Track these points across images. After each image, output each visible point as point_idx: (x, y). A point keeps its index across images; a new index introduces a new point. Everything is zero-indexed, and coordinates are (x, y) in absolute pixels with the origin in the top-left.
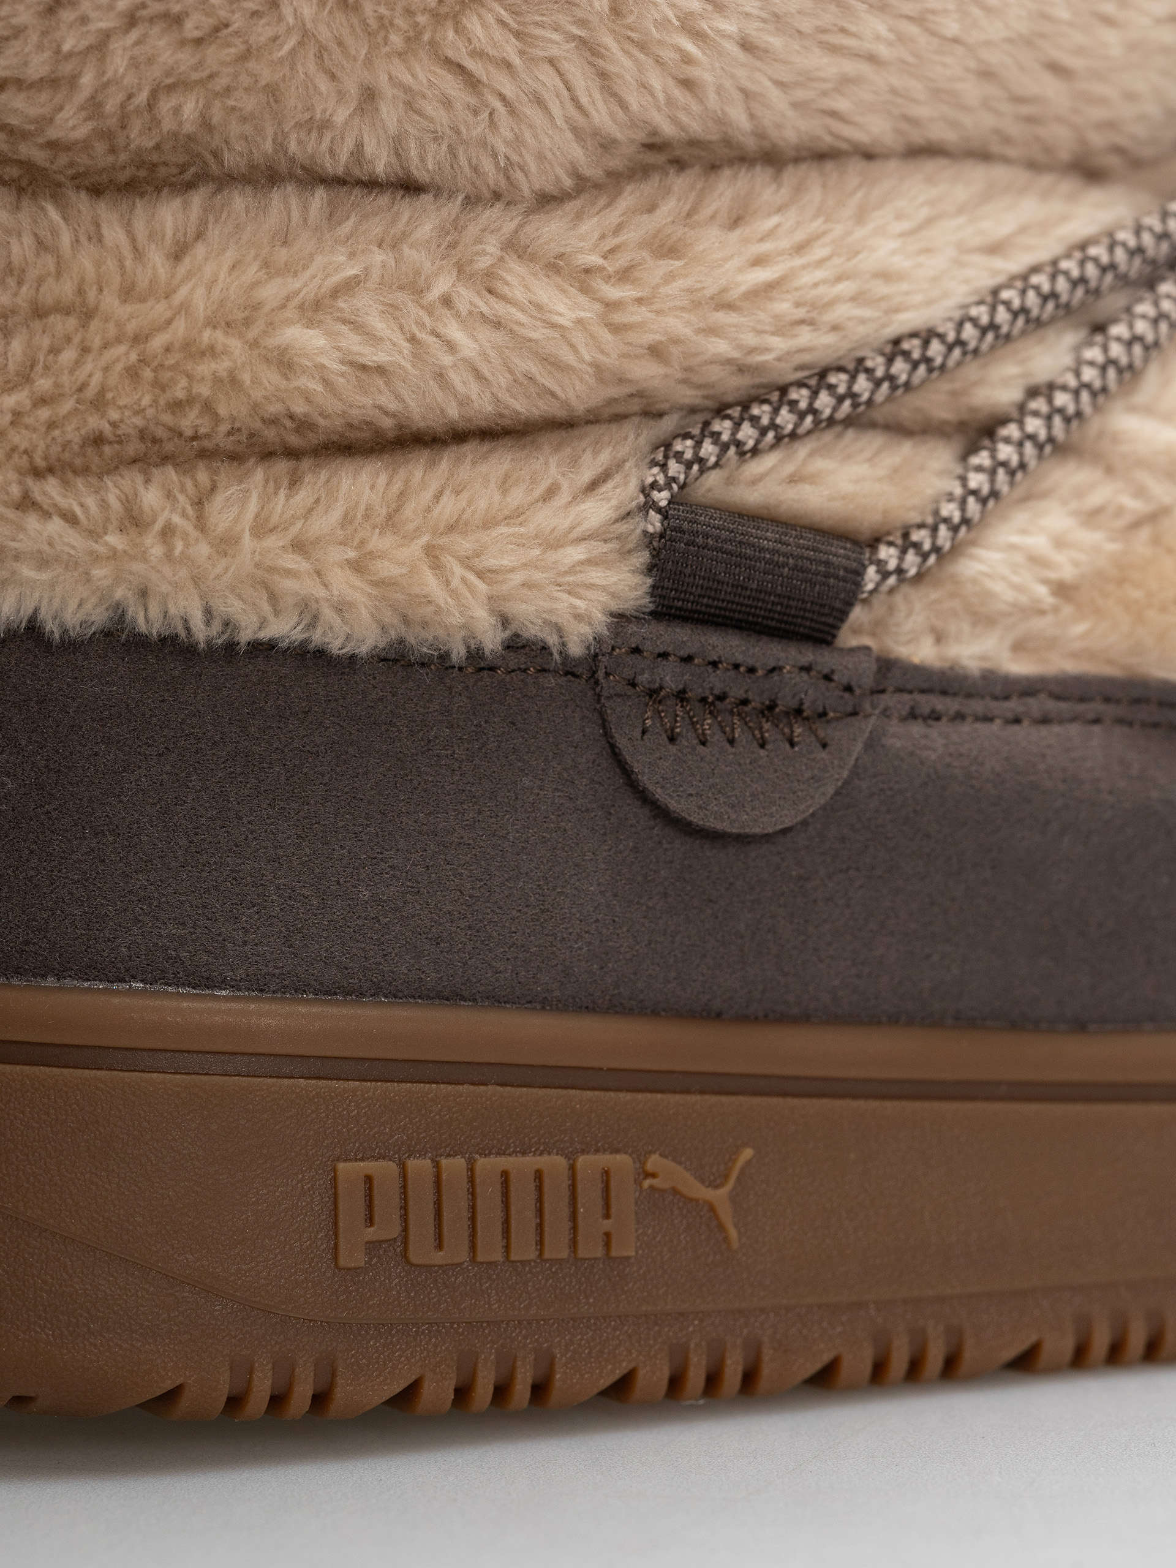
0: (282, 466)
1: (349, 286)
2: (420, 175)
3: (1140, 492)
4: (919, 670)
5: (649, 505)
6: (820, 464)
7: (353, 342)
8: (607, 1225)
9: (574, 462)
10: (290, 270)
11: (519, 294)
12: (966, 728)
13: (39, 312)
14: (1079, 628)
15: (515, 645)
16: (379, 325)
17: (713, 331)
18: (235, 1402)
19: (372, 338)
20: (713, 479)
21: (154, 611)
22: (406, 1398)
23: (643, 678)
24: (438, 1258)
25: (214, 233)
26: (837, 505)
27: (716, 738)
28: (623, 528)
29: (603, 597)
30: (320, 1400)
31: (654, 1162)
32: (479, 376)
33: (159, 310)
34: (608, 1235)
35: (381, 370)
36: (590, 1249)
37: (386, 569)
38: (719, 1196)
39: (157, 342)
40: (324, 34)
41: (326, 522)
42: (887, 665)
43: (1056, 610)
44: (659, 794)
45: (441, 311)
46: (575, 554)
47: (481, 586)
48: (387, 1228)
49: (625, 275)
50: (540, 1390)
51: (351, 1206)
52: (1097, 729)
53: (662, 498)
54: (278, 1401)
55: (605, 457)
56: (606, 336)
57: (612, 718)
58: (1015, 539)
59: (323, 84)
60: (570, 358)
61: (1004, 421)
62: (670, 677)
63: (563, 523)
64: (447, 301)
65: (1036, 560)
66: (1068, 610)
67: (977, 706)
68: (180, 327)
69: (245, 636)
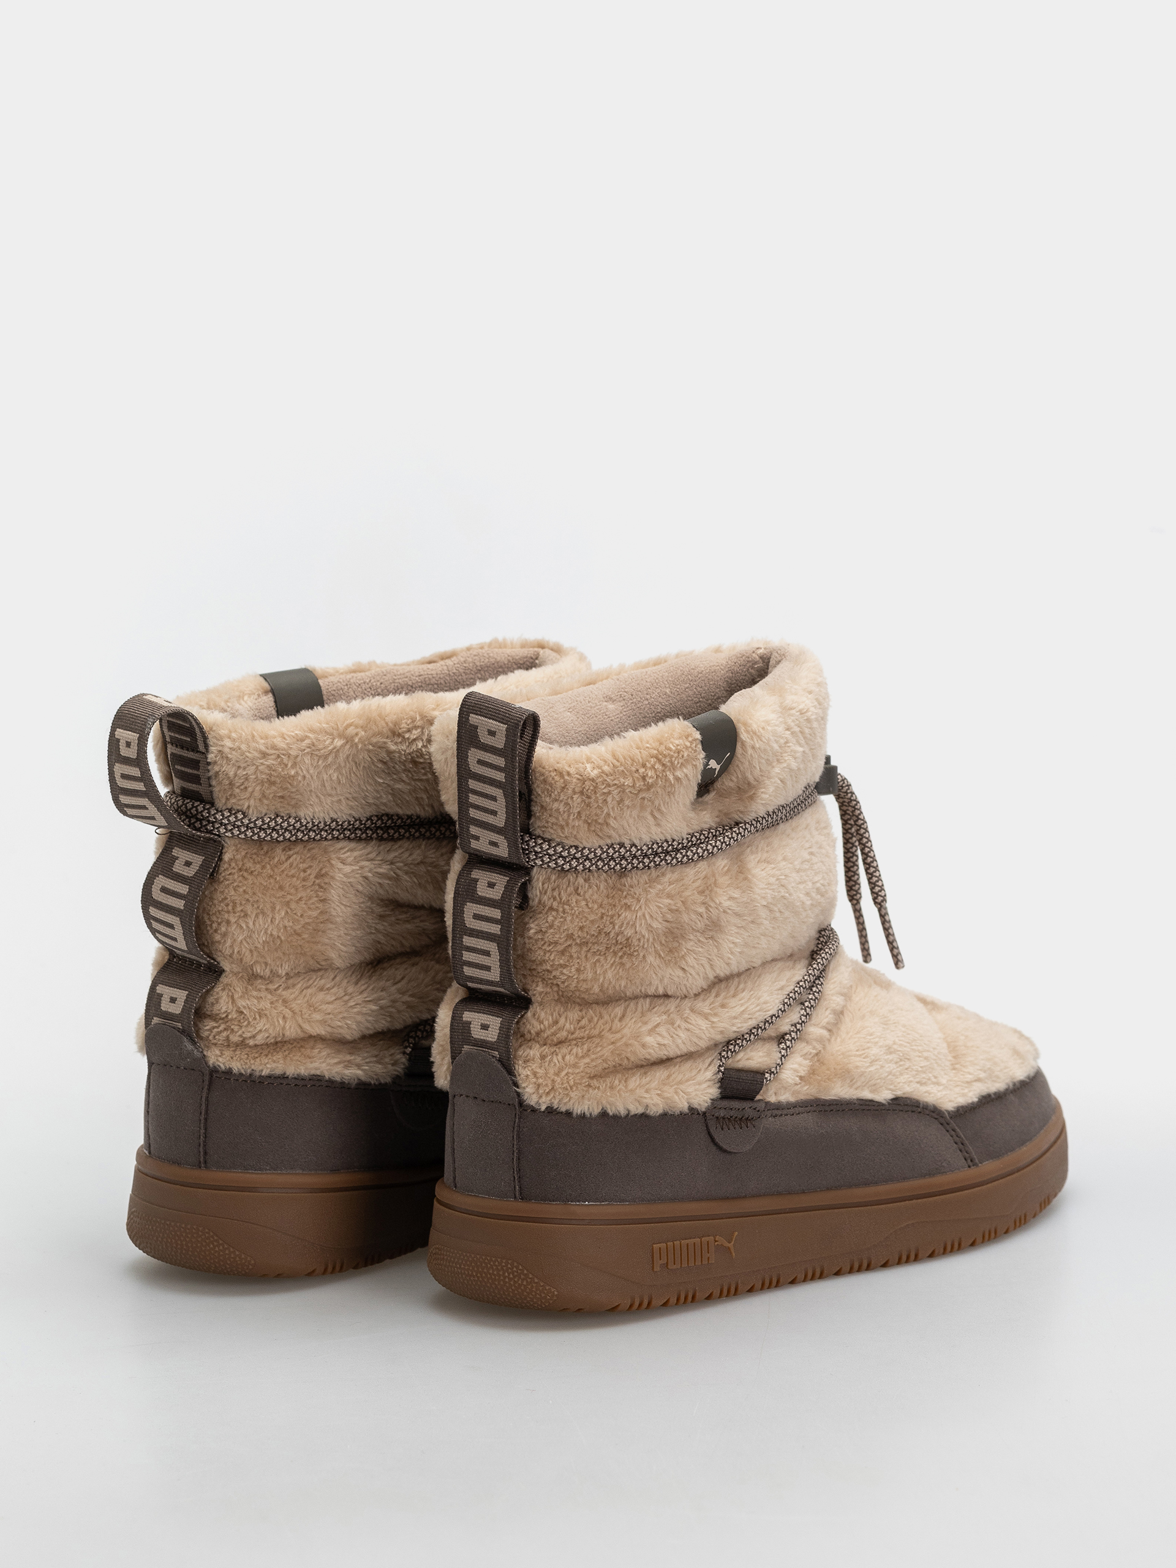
0: (642, 1071)
1: (658, 1025)
2: (670, 993)
3: (814, 1048)
4: (774, 1104)
5: (719, 1071)
6: (752, 1054)
7: (659, 1039)
8: (709, 1255)
9: (704, 1061)
10: (646, 1023)
11: (694, 1022)
12: (783, 1118)
13: (589, 1037)
14: (806, 1088)
15: (691, 1109)
16: (665, 1033)
17: (733, 1025)
18: (631, 1306)
19: (663, 1037)
20: (730, 1060)
21: (614, 1109)
22: (665, 1304)
23: (716, 1115)
24: (675, 1267)
25: (629, 1013)
26: (758, 1065)
27: (731, 1127)
28: (714, 1077)
29: (709, 1096)
30: (649, 1304)
31: (717, 1238)
32: (684, 1043)
33: (618, 1035)
34: (708, 1258)
35: (664, 1045)
36: (705, 1262)
37: (666, 1095)
38: (731, 1245)
39: (619, 1044)
40: (655, 964)
41: (654, 1084)
42: (767, 1103)
43: (800, 1083)
44: (721, 1144)
45: (678, 1029)
46: (705, 1085)
47: (686, 1097)
48: (664, 1261)
49: (716, 1015)
50: (693, 1297)
51: (656, 1256)
52: (810, 1114)
53: (722, 1069)
54: (640, 1305)
55: (710, 1059)
56: (711, 1030)
57: (709, 1125)
58: (791, 1066)
59: (654, 976)
60: (704, 1037)
61: (786, 1034)
62: (722, 1113)
63: (702, 1078)
64: (679, 1026)
65: (796, 1071)
66: (803, 1083)
67: (785, 1112)
68: (624, 1040)
69: (632, 1113)
